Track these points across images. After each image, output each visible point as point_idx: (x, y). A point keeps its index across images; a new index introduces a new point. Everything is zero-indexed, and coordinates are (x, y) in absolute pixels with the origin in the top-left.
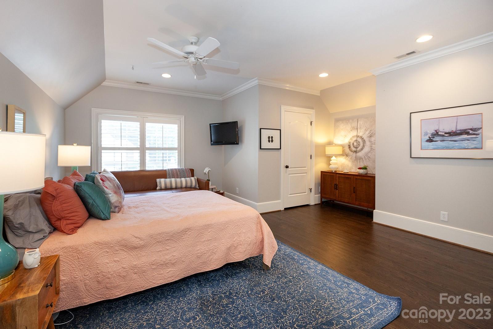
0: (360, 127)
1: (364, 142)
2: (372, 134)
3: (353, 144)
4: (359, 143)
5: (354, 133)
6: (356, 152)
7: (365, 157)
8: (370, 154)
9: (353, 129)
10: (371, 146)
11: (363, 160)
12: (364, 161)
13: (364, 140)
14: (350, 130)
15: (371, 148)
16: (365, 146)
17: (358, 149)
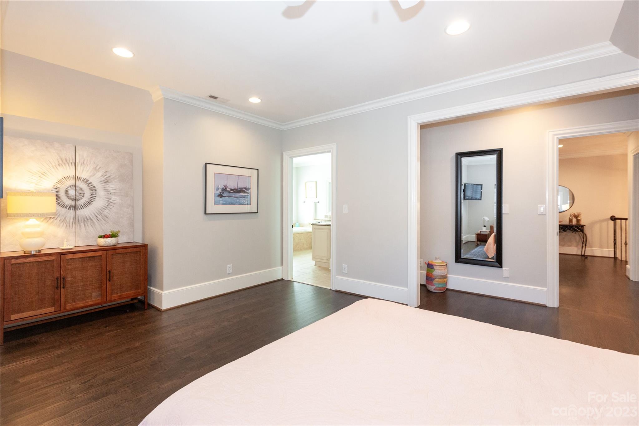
0: (82, 161)
1: (93, 190)
2: (108, 179)
3: (66, 192)
4: (80, 191)
5: (70, 172)
6: (75, 208)
7: (97, 217)
8: (107, 211)
9: (63, 162)
10: (108, 198)
11: (93, 222)
12: (96, 223)
13: (94, 187)
14: (57, 163)
15: (109, 201)
16: (97, 198)
17: (80, 203)
